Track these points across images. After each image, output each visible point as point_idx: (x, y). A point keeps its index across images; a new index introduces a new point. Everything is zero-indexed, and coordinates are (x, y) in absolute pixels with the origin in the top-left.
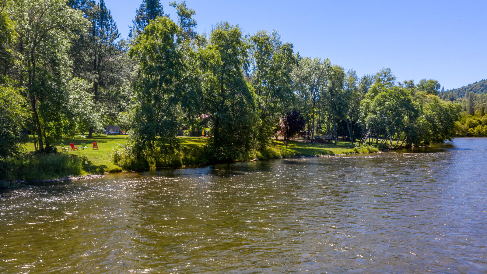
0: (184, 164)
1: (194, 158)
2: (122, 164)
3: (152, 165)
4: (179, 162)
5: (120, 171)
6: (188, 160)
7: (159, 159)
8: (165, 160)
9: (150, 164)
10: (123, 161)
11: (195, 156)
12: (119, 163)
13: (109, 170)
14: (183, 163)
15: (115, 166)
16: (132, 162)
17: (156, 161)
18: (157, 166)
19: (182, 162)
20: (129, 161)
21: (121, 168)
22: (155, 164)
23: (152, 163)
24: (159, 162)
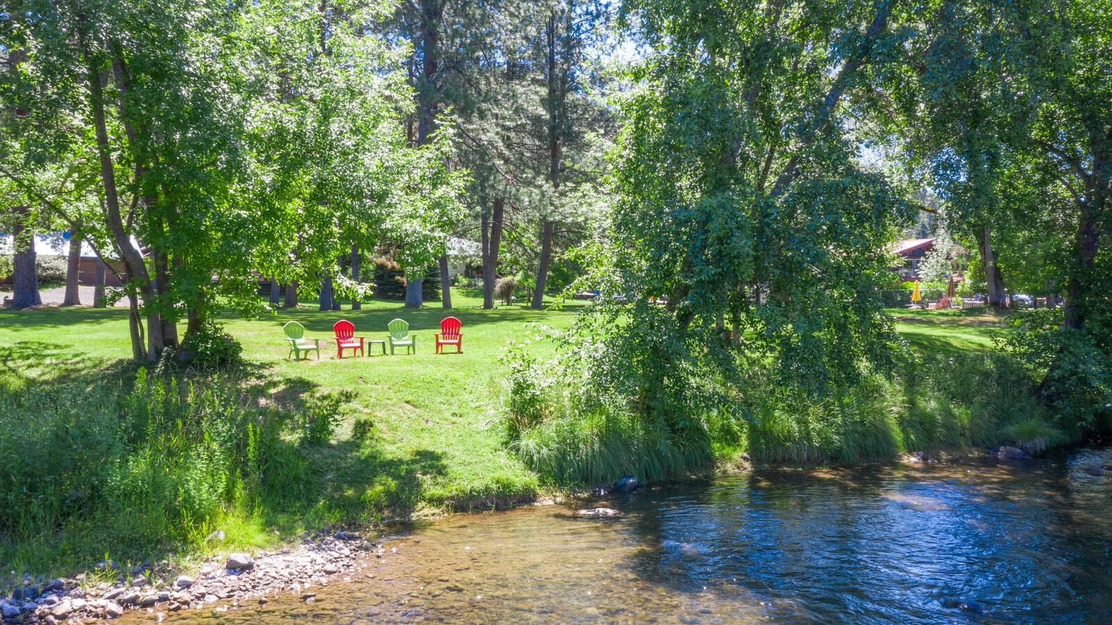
0: (911, 450)
1: (960, 412)
2: (545, 451)
3: (728, 450)
4: (883, 435)
5: (526, 498)
6: (932, 419)
7: (768, 412)
8: (802, 422)
9: (716, 445)
10: (550, 428)
11: (964, 397)
12: (529, 441)
13: (453, 489)
14: (907, 438)
15: (503, 458)
16: (611, 435)
17: (753, 429)
18: (755, 455)
19: (897, 434)
20: (587, 427)
21: (532, 479)
22: (744, 441)
23: (729, 437)
24: (767, 434)
